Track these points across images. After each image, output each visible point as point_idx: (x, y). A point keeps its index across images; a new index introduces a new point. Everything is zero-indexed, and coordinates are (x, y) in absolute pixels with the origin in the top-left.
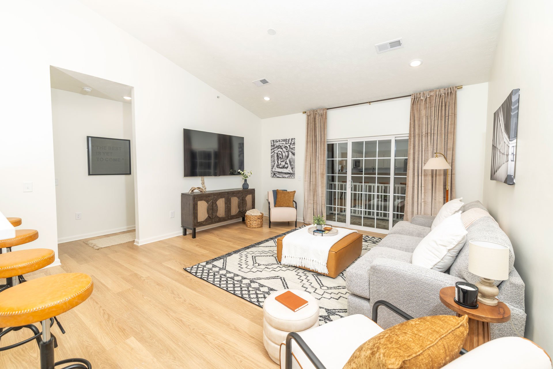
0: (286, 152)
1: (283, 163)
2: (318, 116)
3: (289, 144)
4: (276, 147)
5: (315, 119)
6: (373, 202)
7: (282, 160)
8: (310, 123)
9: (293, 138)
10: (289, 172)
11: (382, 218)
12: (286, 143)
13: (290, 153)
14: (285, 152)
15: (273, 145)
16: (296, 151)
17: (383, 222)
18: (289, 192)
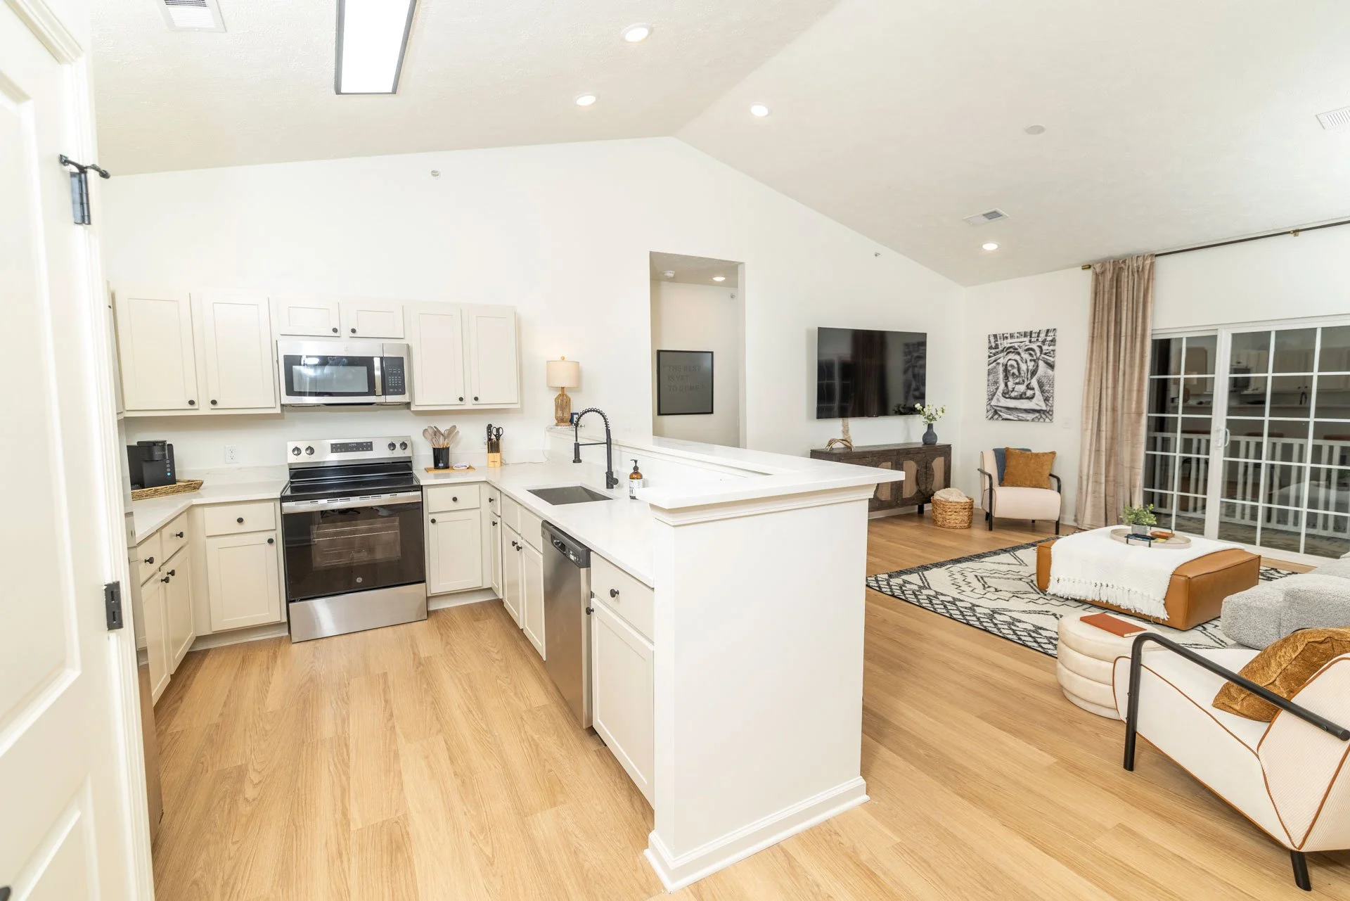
0: (1031, 360)
1: (1022, 388)
2: (1126, 273)
3: (1039, 344)
4: (1002, 351)
5: (1118, 280)
6: (1298, 490)
7: (1017, 381)
8: (1101, 292)
9: (1051, 327)
10: (1038, 408)
11: (1330, 532)
12: (1030, 341)
13: (1041, 363)
14: (1026, 362)
15: (993, 345)
16: (1058, 360)
17: (1330, 544)
18: (1037, 455)
